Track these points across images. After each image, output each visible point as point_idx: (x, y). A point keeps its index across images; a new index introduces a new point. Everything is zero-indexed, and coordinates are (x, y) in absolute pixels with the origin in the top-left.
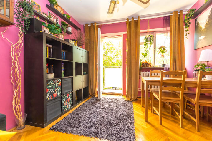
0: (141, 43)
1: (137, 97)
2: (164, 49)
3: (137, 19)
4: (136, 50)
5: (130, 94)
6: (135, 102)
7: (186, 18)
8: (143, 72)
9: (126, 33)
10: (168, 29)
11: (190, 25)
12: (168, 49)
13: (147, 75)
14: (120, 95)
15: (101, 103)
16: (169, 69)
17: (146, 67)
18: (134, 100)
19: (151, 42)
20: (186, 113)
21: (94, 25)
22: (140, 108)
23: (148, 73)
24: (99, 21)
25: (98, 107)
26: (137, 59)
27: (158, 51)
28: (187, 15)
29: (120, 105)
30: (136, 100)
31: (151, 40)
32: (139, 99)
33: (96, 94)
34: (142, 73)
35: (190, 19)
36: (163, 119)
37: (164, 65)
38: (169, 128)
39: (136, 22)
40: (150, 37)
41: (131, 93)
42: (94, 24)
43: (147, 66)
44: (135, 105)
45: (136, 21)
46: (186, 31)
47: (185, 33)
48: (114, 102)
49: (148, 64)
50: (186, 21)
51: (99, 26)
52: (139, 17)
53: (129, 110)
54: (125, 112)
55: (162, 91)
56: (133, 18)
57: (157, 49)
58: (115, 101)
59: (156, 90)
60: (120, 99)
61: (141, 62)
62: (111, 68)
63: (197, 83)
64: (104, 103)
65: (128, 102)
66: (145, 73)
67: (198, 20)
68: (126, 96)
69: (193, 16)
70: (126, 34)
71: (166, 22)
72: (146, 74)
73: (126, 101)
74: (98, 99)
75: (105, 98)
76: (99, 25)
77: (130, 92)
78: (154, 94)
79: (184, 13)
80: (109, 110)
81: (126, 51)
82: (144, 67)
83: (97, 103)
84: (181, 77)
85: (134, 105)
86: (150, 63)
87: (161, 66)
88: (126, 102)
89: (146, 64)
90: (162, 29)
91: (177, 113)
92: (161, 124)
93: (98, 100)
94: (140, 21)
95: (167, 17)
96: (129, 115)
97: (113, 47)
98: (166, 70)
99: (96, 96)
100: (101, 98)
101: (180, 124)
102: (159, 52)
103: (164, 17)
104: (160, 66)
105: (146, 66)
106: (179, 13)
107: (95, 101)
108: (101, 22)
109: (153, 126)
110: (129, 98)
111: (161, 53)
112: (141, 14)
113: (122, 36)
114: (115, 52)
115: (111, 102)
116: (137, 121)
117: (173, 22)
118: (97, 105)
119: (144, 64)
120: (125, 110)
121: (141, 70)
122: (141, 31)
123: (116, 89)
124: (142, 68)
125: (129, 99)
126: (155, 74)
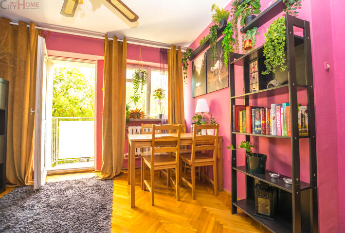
0: (129, 80)
1: (122, 170)
2: (161, 93)
3: (122, 41)
4: (120, 90)
5: (109, 166)
6: (119, 179)
7: (183, 57)
8: (132, 127)
9: (102, 58)
10: (166, 66)
11: (188, 66)
12: (166, 93)
13: (139, 131)
14: (92, 171)
15: (42, 195)
16: (167, 121)
17: (136, 119)
18: (117, 176)
19: (143, 80)
20: (184, 179)
21: (28, 26)
22: (126, 187)
23: (139, 128)
24: (44, 22)
25: (31, 208)
26: (122, 105)
27: (154, 95)
28: (185, 53)
29: (88, 190)
30: (120, 176)
31: (144, 78)
32: (125, 172)
33: (30, 177)
34: (130, 128)
35: (188, 60)
36: (156, 195)
37: (161, 116)
38: (162, 206)
39: (121, 46)
40: (142, 72)
41: (112, 164)
42: (29, 24)
43: (138, 117)
44: (117, 184)
45: (121, 44)
46: (185, 73)
47: (184, 75)
48: (74, 187)
49: (139, 113)
50: (184, 61)
51: (44, 34)
52: (125, 38)
53: (104, 196)
54: (95, 201)
55: (155, 154)
56: (116, 37)
57: (153, 93)
58: (77, 186)
59: (148, 154)
60: (89, 179)
61: (129, 110)
62: (78, 120)
63: (192, 139)
64: (49, 194)
65: (104, 182)
66: (135, 128)
67: (195, 63)
68: (102, 172)
69: (190, 57)
70: (103, 61)
71: (164, 57)
72: (137, 130)
73: (102, 180)
74: (35, 188)
75: (54, 184)
76: (43, 31)
77: (109, 162)
78: (146, 161)
79: (183, 51)
80: (59, 206)
81: (103, 89)
82: (134, 118)
83: (31, 200)
84: (177, 133)
85: (115, 185)
86: (143, 113)
87: (158, 118)
88: (101, 182)
89: (137, 114)
90: (158, 65)
91: (173, 182)
92: (153, 205)
93: (32, 192)
94: (126, 46)
95: (164, 49)
96: (102, 206)
97: (82, 79)
98: (164, 123)
99: (29, 183)
100: (43, 184)
101: (176, 197)
102: (155, 97)
103: (161, 49)
104: (156, 117)
105: (136, 116)
106: (177, 49)
107: (23, 196)
108: (47, 26)
109: (141, 211)
110: (107, 174)
111: (158, 99)
112: (128, 35)
113: (96, 62)
114: (86, 90)
115: (68, 189)
116: (117, 212)
117: (170, 58)
118: (30, 202)
119: (133, 113)
120: (97, 197)
121: (129, 123)
122: (128, 61)
123: (88, 160)
124: (130, 120)
125: (107, 176)
126: (149, 130)
